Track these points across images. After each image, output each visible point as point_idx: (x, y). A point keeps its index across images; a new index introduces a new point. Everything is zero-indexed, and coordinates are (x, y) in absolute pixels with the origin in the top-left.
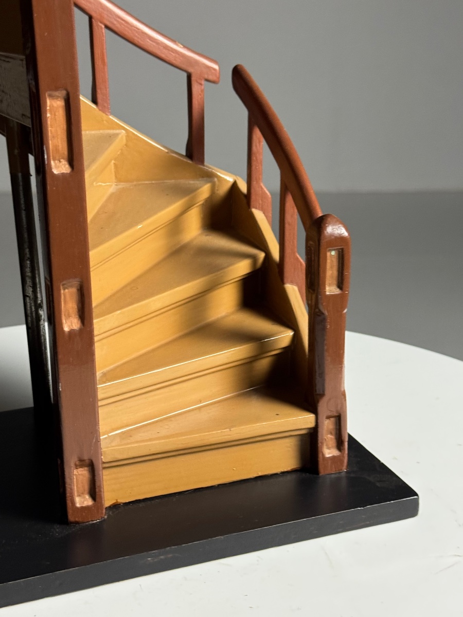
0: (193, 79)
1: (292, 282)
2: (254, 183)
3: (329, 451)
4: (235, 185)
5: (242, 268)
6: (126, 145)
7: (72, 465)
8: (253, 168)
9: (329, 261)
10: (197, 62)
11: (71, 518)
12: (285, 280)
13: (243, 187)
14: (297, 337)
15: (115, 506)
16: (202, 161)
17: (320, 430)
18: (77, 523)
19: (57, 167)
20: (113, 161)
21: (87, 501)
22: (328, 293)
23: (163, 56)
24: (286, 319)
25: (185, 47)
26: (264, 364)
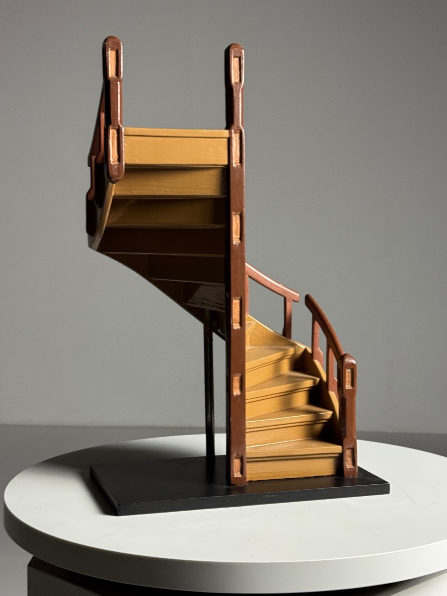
0: (287, 300)
1: (332, 391)
2: (315, 347)
3: (348, 465)
4: (306, 350)
5: (309, 383)
6: (255, 328)
7: (234, 458)
8: (315, 340)
9: (347, 374)
10: (289, 293)
11: (232, 482)
12: (329, 389)
13: (310, 351)
14: (334, 414)
15: (250, 482)
16: (290, 337)
17: (344, 454)
18: (234, 485)
19: (235, 326)
20: (249, 336)
21: (240, 476)
22: (347, 388)
23: (273, 289)
24: (330, 406)
25: (284, 286)
26: (319, 427)
